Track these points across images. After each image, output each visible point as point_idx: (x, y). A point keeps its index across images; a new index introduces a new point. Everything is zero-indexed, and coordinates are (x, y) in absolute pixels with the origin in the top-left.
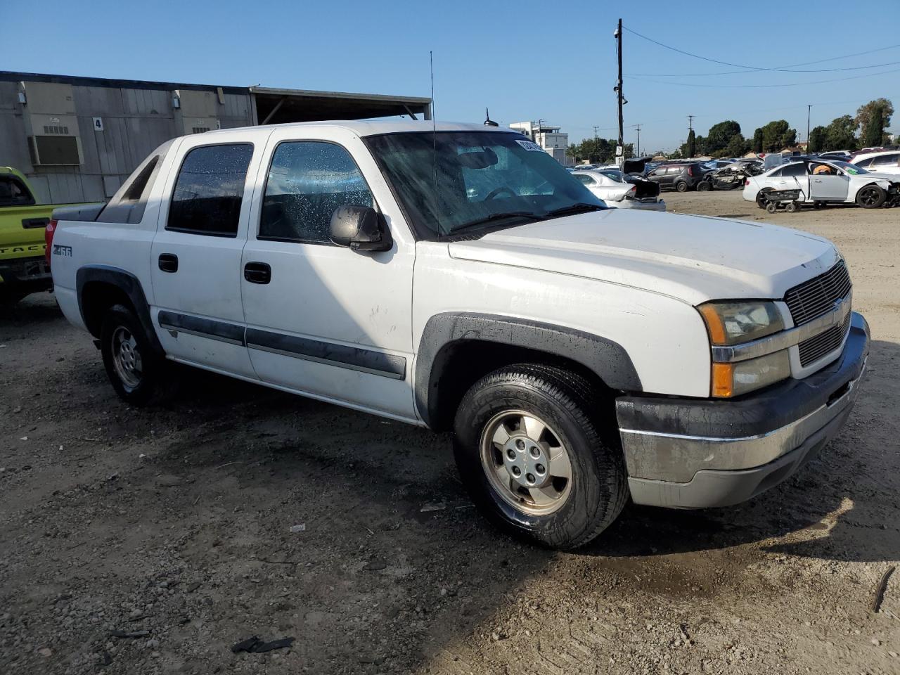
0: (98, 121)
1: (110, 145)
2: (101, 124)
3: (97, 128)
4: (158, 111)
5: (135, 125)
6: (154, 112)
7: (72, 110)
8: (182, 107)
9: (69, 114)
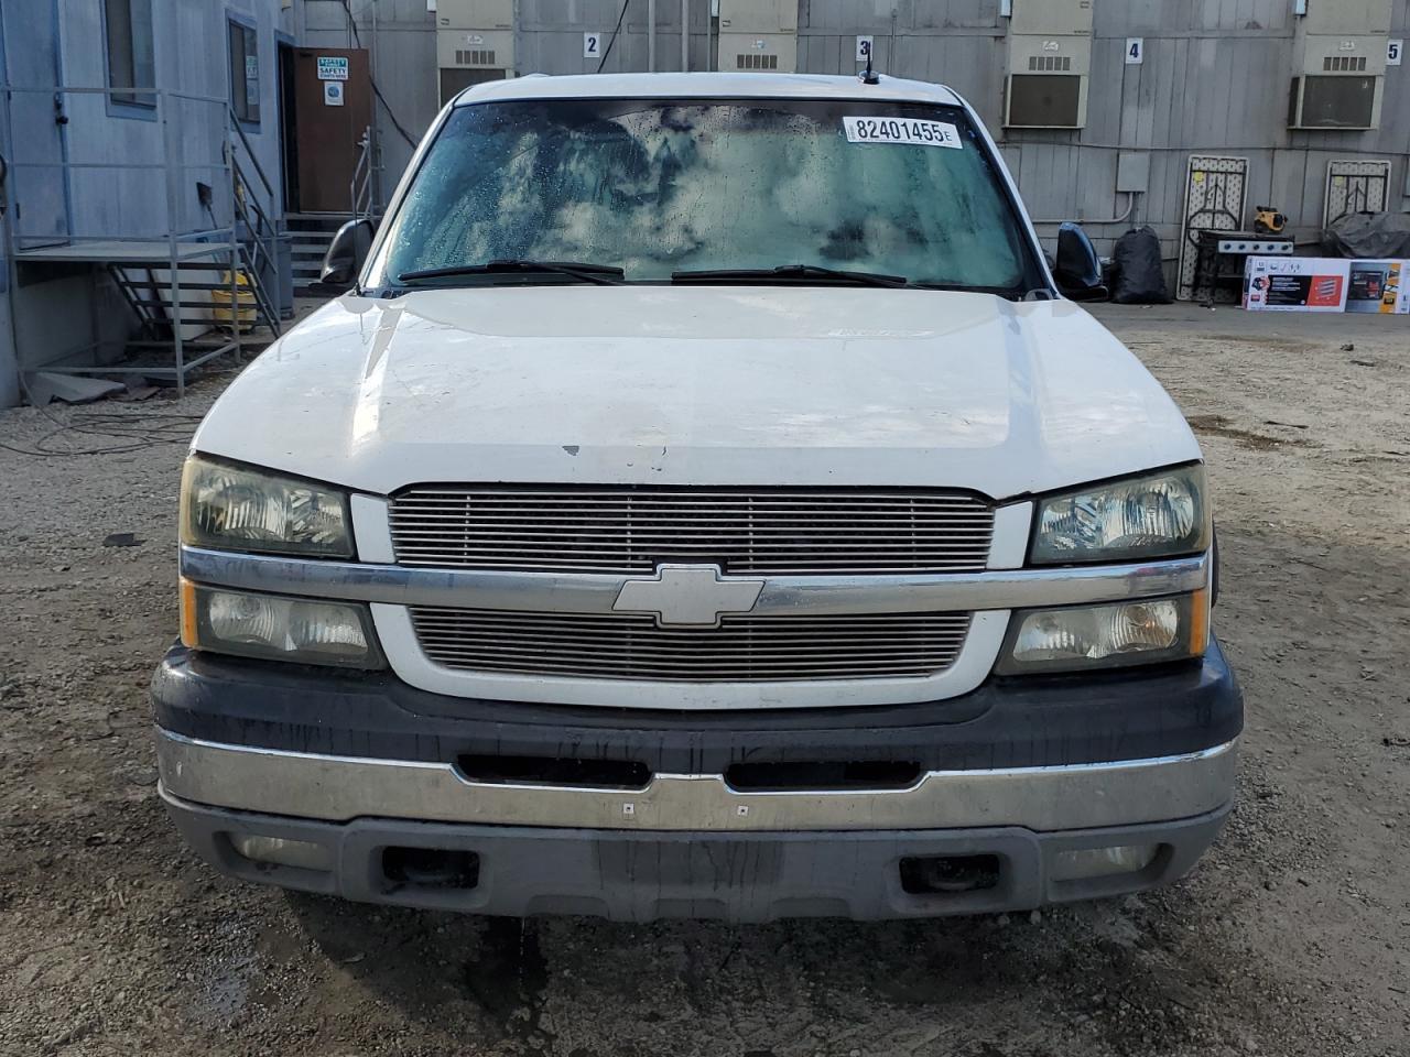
0: (1135, 46)
1: (1147, 92)
2: (1140, 51)
3: (1130, 59)
4: (1262, 24)
5: (1208, 52)
6: (1255, 26)
7: (1086, 23)
8: (1309, 14)
9: (1079, 33)
